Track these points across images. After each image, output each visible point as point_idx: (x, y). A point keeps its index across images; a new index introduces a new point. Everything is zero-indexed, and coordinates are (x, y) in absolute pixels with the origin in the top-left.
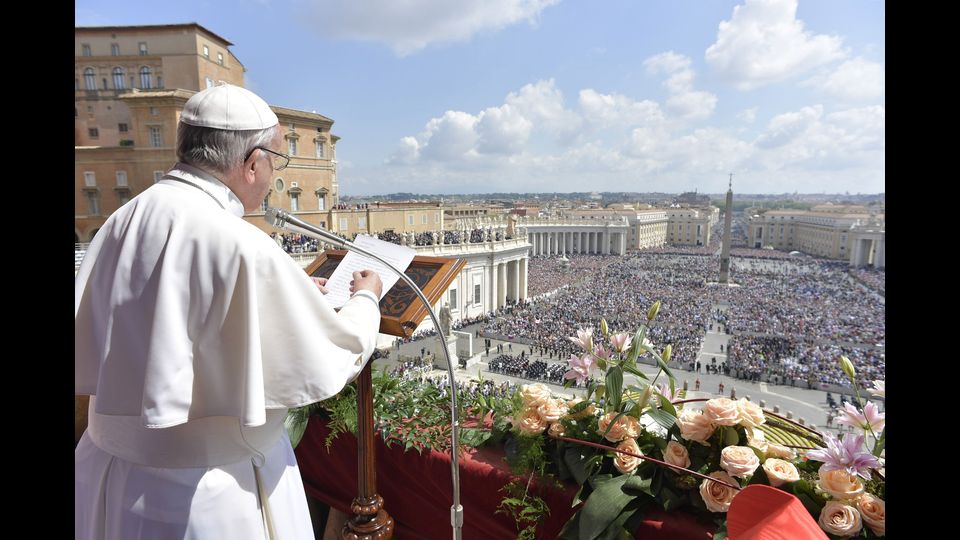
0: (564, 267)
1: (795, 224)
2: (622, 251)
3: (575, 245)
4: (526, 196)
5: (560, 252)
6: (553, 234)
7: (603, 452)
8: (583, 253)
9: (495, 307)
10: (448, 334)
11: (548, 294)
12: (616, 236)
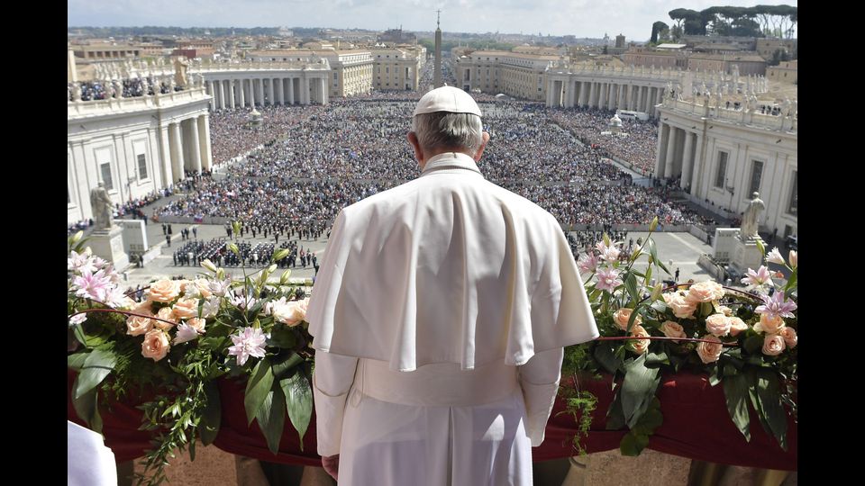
0: (256, 123)
1: (499, 65)
2: (325, 100)
3: (266, 95)
4: (192, 31)
5: (247, 105)
6: (237, 82)
7: (621, 342)
8: (277, 103)
9: (170, 182)
10: (109, 225)
11: (239, 159)
12: (315, 82)
